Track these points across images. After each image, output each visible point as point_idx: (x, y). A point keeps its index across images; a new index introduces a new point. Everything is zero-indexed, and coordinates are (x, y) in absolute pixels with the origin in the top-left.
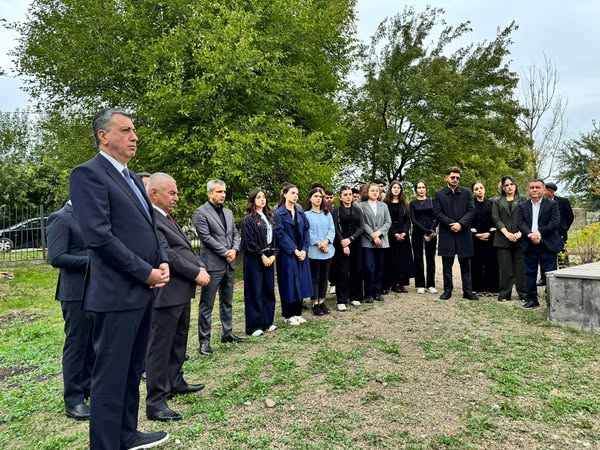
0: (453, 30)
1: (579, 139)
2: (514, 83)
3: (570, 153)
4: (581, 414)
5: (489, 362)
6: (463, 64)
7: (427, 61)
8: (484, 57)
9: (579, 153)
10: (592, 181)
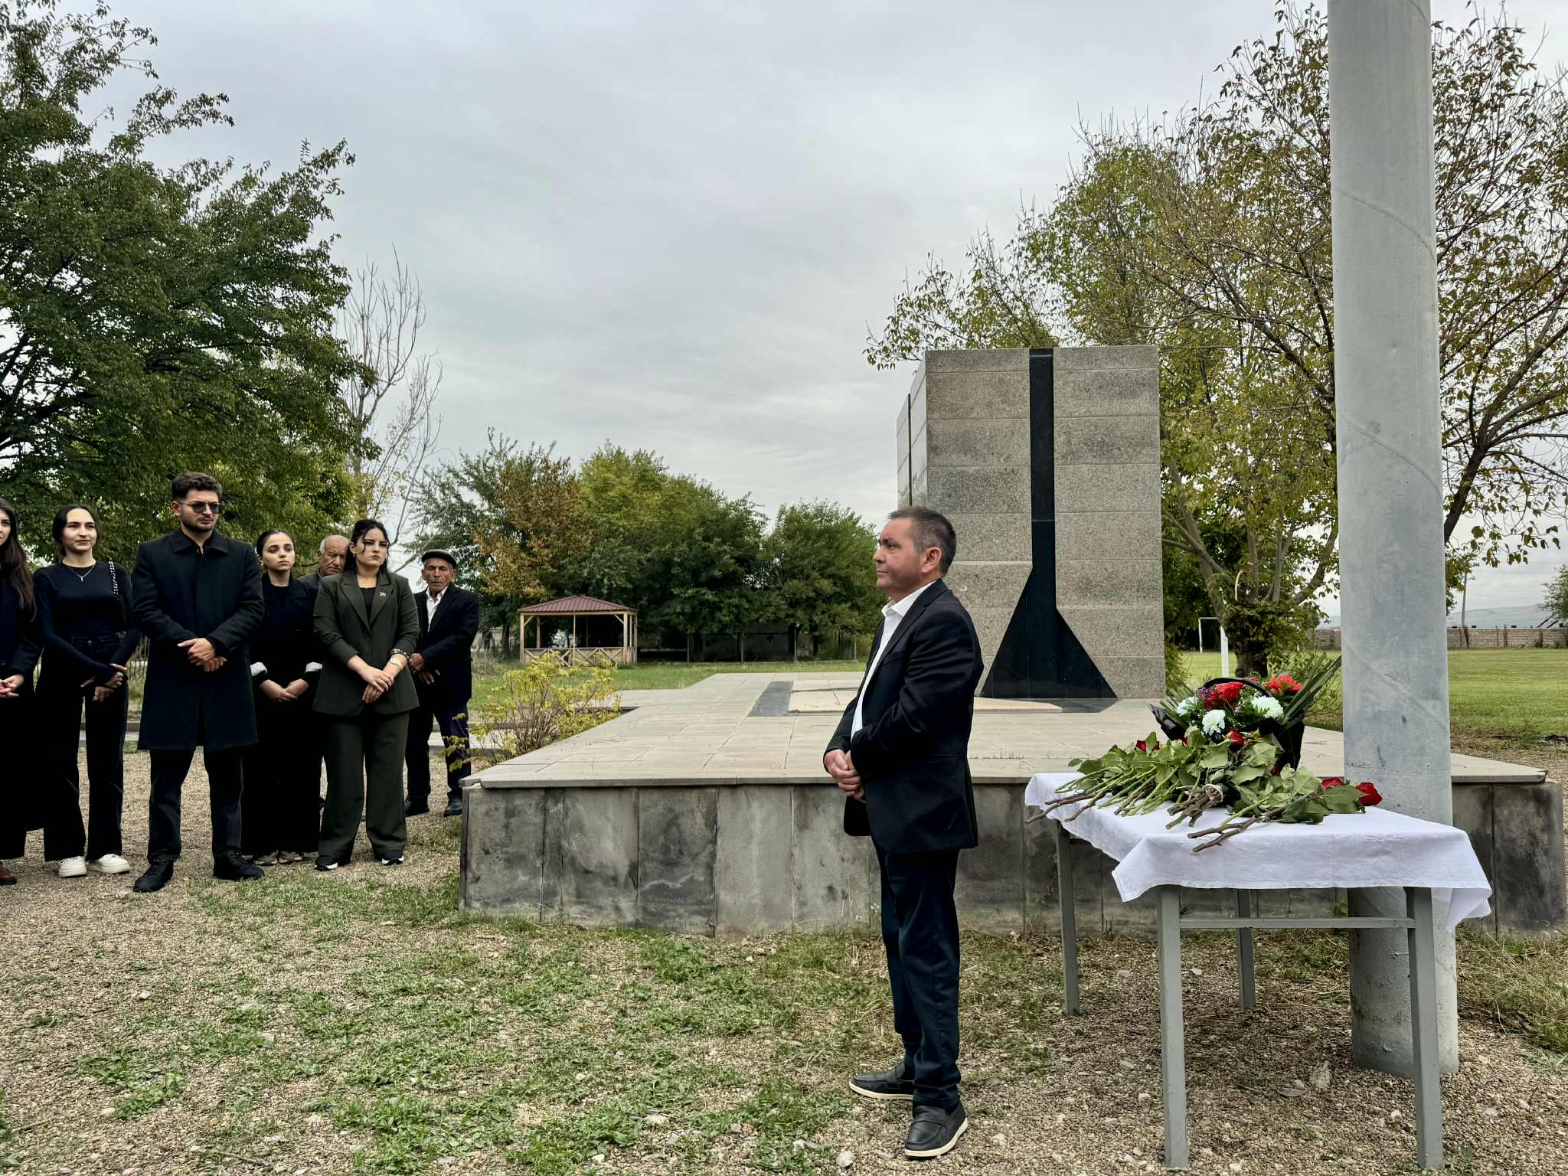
0: (179, 102)
1: (459, 467)
2: (337, 294)
3: (438, 495)
4: (600, 1158)
5: (332, 1070)
6: (202, 207)
7: (95, 159)
8: (264, 204)
9: (458, 496)
10: (483, 560)
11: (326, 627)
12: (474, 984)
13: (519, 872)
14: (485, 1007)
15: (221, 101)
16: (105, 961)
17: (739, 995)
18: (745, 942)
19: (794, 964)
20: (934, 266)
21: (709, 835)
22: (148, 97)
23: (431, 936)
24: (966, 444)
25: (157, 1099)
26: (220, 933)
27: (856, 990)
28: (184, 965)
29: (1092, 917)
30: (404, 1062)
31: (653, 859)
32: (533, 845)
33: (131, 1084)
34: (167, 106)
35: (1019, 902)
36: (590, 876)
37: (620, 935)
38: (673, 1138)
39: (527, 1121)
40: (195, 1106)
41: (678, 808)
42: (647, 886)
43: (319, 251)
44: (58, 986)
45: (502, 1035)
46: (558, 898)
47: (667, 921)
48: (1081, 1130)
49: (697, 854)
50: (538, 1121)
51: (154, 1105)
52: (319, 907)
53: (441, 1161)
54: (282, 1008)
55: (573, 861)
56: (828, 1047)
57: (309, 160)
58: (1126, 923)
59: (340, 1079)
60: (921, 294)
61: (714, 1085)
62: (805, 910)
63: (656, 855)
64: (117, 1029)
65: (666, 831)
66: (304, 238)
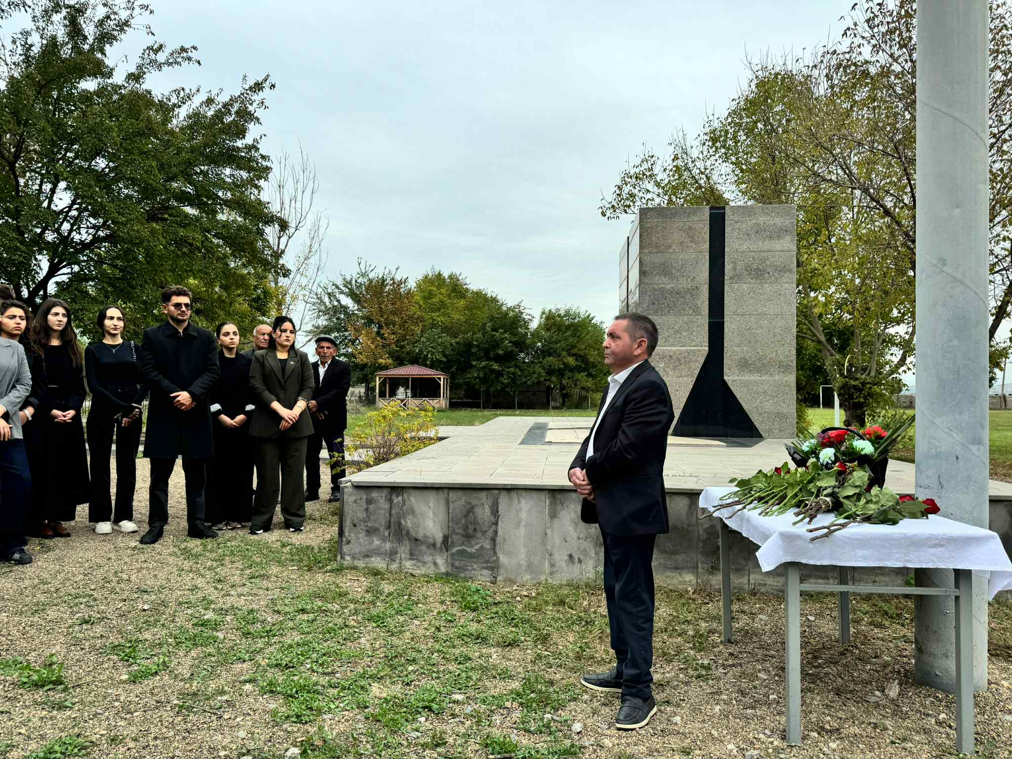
0: (167, 51)
1: (340, 282)
2: (264, 172)
3: (326, 300)
5: (259, 657)
6: (181, 118)
7: (116, 88)
8: (219, 116)
9: (338, 301)
10: (353, 342)
11: (258, 384)
12: (346, 607)
13: (375, 539)
14: (353, 623)
15: (193, 50)
16: (122, 585)
17: (511, 621)
18: (515, 587)
19: (547, 603)
20: (646, 152)
21: (493, 519)
22: (148, 48)
23: (320, 577)
24: (665, 270)
25: (154, 671)
26: (191, 571)
27: (586, 621)
28: (170, 589)
29: (742, 580)
30: (303, 655)
31: (457, 533)
32: (383, 522)
33: (138, 661)
34: (160, 54)
35: (694, 569)
36: (419, 542)
37: (437, 581)
38: (468, 709)
39: (377, 694)
40: (176, 676)
41: (474, 502)
42: (454, 550)
43: (253, 145)
44: (95, 600)
45: (363, 640)
46: (398, 555)
47: (466, 572)
48: (730, 716)
49: (486, 532)
50: (385, 695)
51: (152, 675)
52: (251, 557)
53: (325, 716)
54: (228, 618)
55: (408, 533)
56: (567, 656)
57: (247, 87)
58: (765, 585)
59: (263, 663)
60: (637, 170)
61: (495, 677)
62: (554, 569)
63: (460, 531)
64: (130, 628)
65: (466, 516)
66: (244, 137)
